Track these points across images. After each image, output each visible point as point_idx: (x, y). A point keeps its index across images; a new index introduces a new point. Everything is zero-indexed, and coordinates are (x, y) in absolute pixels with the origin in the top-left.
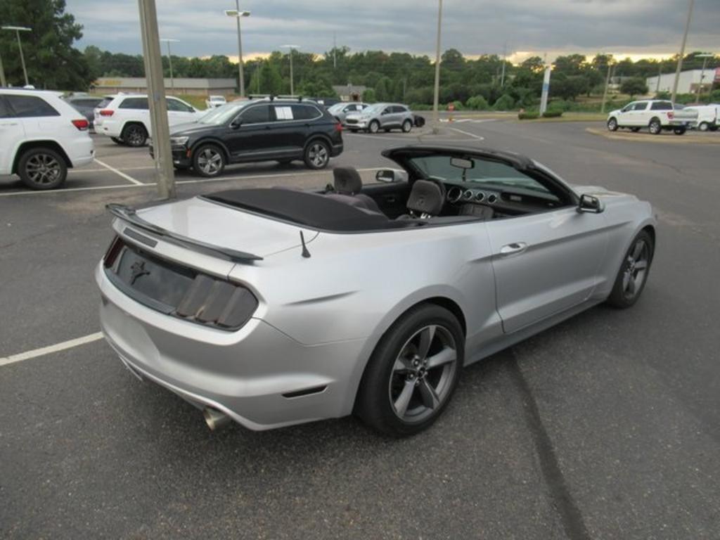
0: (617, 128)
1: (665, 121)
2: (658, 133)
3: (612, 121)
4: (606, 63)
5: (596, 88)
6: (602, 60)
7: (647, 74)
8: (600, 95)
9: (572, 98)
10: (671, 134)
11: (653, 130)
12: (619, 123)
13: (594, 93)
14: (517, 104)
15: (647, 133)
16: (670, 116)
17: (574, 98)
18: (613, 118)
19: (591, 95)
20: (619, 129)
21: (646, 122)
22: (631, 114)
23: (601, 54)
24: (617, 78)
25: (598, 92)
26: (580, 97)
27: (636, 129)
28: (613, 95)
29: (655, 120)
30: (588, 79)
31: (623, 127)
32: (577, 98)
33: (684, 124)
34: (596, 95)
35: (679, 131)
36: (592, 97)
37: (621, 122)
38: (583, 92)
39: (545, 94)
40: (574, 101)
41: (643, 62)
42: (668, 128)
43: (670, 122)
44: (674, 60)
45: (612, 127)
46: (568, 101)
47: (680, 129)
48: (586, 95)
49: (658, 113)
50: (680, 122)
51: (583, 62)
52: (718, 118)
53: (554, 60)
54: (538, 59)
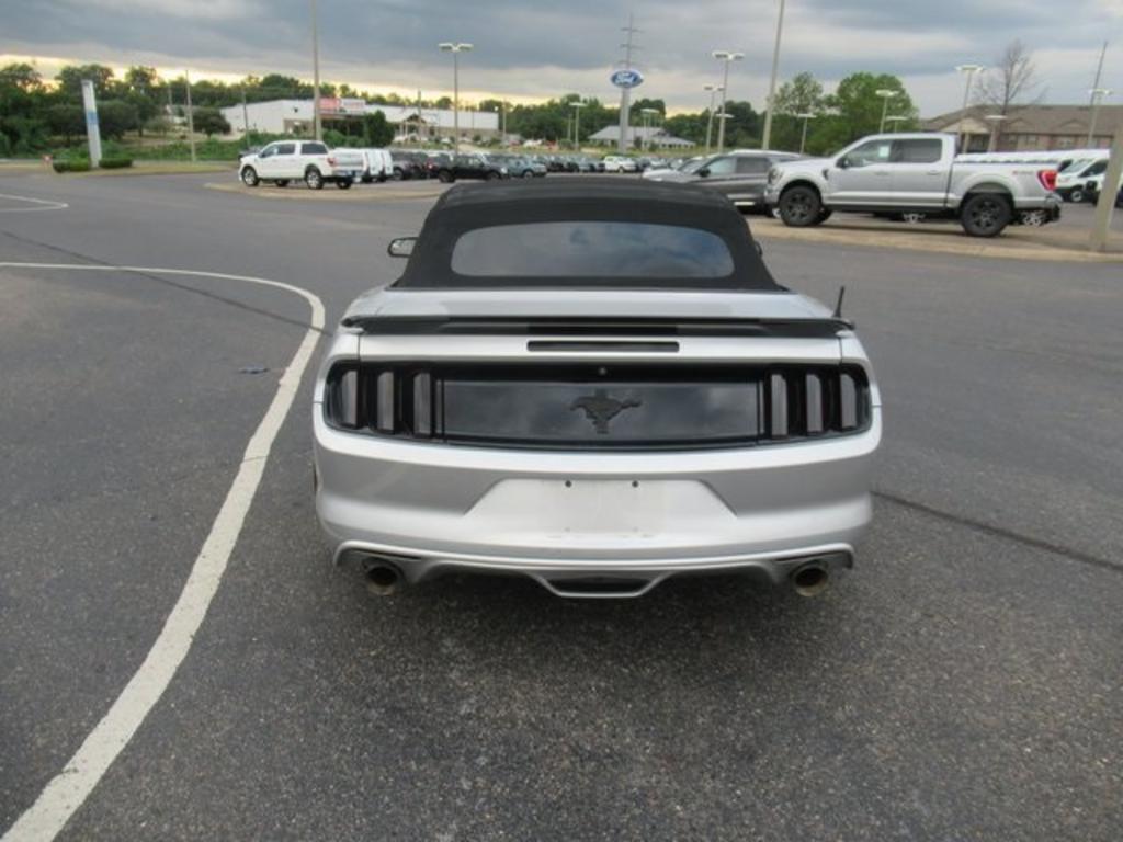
0: (257, 181)
1: (326, 171)
2: (320, 187)
3: (248, 172)
4: (148, 82)
5: (151, 122)
6: (140, 76)
7: (218, 103)
8: (162, 133)
9: (116, 137)
10: (333, 189)
11: (313, 182)
12: (259, 175)
13: (148, 128)
14: (18, 146)
15: (303, 188)
16: (331, 163)
17: (119, 138)
18: (248, 167)
19: (145, 132)
20: (261, 183)
21: (301, 173)
22: (275, 161)
23: (137, 67)
24: (175, 106)
25: (156, 129)
26: (128, 135)
27: (283, 183)
28: (181, 133)
29: (311, 169)
30: (135, 106)
31: (267, 180)
32: (124, 138)
33: (350, 173)
34: (154, 134)
35: (343, 184)
36: (147, 137)
37: (261, 173)
38: (132, 128)
39: (94, 130)
40: (119, 140)
41: (204, 84)
42: (330, 179)
43: (334, 172)
44: (248, 83)
45: (250, 180)
46: (111, 141)
47: (344, 181)
48: (137, 133)
49: (314, 159)
50: (346, 172)
51: (110, 78)
52: (372, 166)
53: (58, 73)
54: (25, 69)
